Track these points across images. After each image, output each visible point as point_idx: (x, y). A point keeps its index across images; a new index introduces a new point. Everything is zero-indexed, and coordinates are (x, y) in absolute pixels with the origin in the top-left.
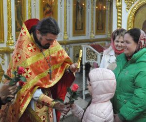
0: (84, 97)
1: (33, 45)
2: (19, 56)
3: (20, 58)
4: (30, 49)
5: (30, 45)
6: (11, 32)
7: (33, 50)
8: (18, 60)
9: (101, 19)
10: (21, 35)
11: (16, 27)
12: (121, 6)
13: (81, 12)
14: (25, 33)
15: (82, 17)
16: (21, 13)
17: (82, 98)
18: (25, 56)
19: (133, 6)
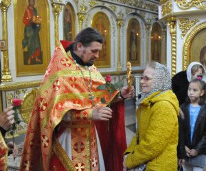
1: (67, 60)
4: (63, 63)
7: (68, 66)
10: (55, 51)
12: (175, 33)
14: (59, 49)
19: (189, 32)
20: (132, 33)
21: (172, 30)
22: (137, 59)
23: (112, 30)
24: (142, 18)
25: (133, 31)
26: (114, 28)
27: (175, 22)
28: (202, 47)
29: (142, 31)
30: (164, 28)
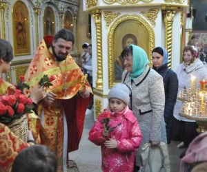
1: (50, 59)
2: (36, 68)
3: (36, 70)
4: (47, 62)
5: (47, 59)
7: (50, 64)
8: (34, 72)
10: (40, 49)
12: (101, 23)
14: (43, 47)
18: (41, 69)
21: (97, 21)
23: (31, 19)
24: (56, 7)
25: (49, 19)
26: (32, 16)
27: (100, 14)
28: (124, 35)
29: (56, 19)
30: (75, 16)
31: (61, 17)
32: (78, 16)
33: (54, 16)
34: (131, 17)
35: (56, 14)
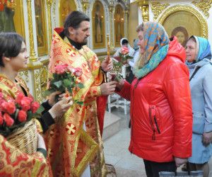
0: (110, 110)
1: (70, 50)
5: (68, 50)
6: (33, 48)
7: (74, 55)
9: (119, 32)
10: (55, 42)
11: (38, 42)
12: (148, 16)
13: (101, 24)
15: (101, 29)
16: (42, 27)
17: (108, 110)
20: (96, 16)
21: (144, 13)
22: (102, 42)
25: (98, 14)
27: (147, 6)
28: (174, 28)
29: (105, 13)
30: (126, 10)
31: (111, 11)
32: (129, 10)
33: (103, 10)
34: (181, 8)
35: (106, 8)
